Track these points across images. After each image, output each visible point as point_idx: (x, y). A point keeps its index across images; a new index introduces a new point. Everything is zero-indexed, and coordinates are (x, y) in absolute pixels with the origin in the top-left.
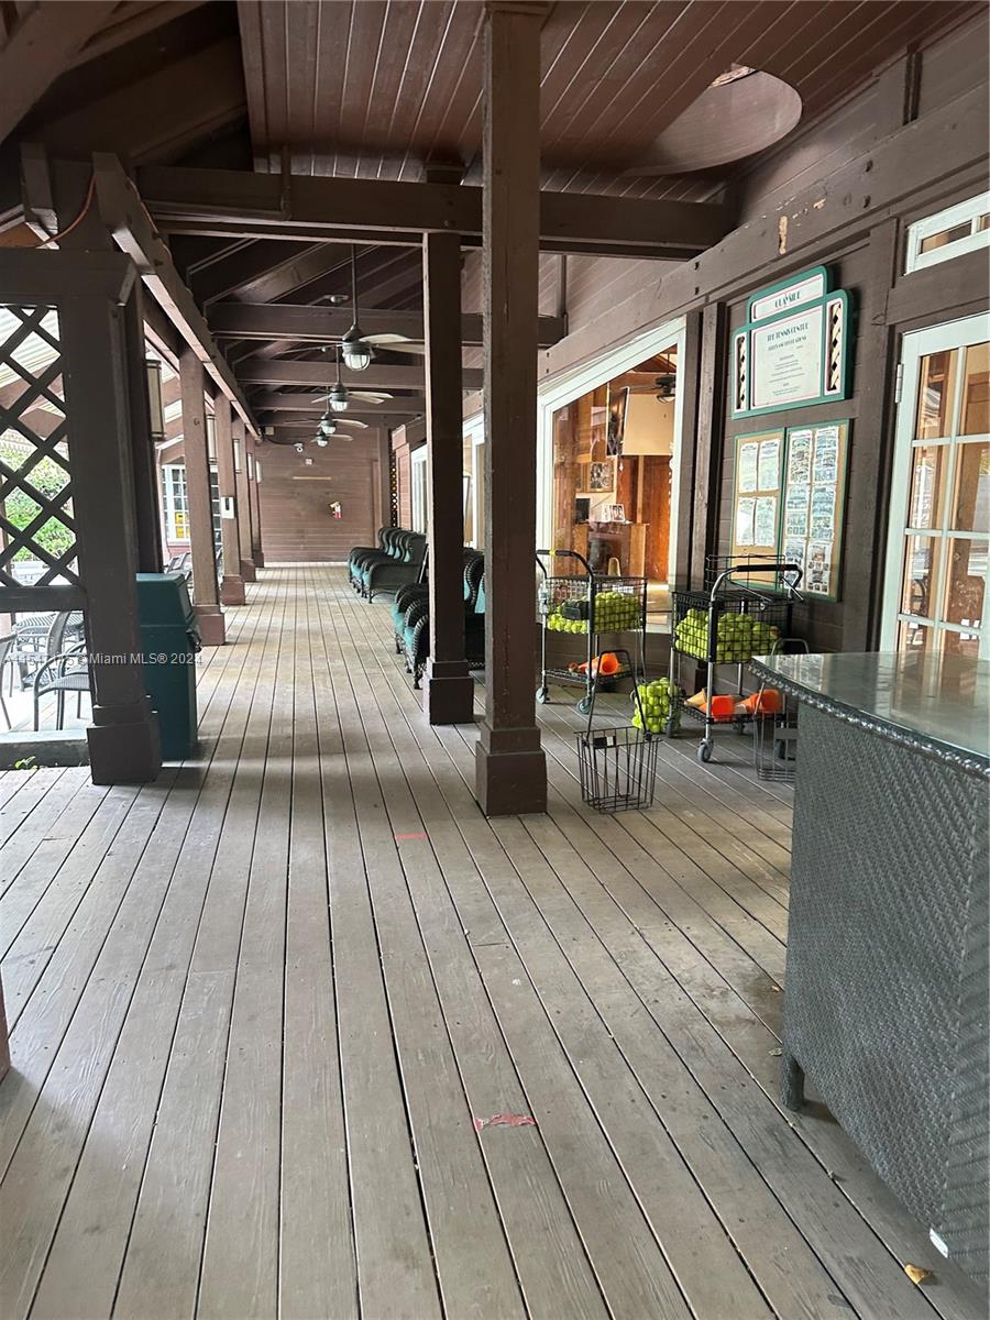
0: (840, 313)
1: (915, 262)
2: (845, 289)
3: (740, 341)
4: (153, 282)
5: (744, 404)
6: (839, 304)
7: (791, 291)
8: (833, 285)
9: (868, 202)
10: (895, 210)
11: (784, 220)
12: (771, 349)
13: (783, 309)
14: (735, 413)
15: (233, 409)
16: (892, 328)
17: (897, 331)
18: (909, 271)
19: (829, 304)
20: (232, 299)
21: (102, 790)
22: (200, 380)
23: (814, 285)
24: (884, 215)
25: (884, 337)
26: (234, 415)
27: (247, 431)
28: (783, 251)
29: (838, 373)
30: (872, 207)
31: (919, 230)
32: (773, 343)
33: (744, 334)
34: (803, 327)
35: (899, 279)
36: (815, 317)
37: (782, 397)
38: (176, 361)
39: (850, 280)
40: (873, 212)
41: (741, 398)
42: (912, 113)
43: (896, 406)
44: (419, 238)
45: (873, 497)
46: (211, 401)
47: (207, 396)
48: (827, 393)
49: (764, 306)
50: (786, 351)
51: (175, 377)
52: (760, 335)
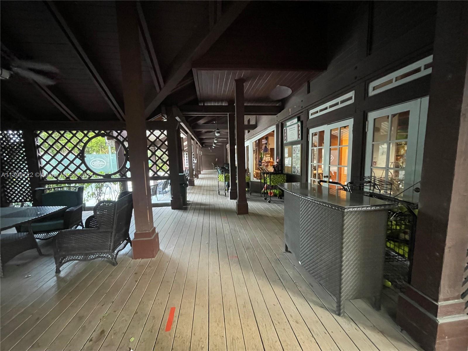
0: (300, 125)
1: (311, 117)
2: (300, 121)
3: (285, 130)
4: (182, 124)
5: (286, 140)
6: (299, 123)
7: (292, 121)
8: (299, 120)
9: (302, 107)
10: (307, 108)
11: (290, 109)
12: (290, 131)
13: (291, 124)
14: (285, 142)
15: (197, 142)
16: (307, 128)
17: (308, 129)
18: (310, 118)
19: (298, 124)
20: (197, 124)
21: (173, 210)
22: (190, 138)
23: (295, 120)
24: (305, 109)
25: (306, 130)
26: (197, 143)
27: (199, 146)
28: (290, 114)
29: (300, 136)
30: (303, 108)
31: (311, 112)
32: (290, 130)
33: (285, 128)
34: (294, 127)
35: (308, 120)
36: (296, 126)
37: (292, 140)
38: (186, 135)
39: (301, 119)
40: (303, 109)
41: (285, 140)
42: (309, 92)
43: (309, 142)
44: (227, 114)
45: (306, 157)
46: (193, 141)
47: (192, 140)
48: (298, 139)
49: (288, 124)
50: (292, 131)
51: (186, 138)
52: (288, 128)
